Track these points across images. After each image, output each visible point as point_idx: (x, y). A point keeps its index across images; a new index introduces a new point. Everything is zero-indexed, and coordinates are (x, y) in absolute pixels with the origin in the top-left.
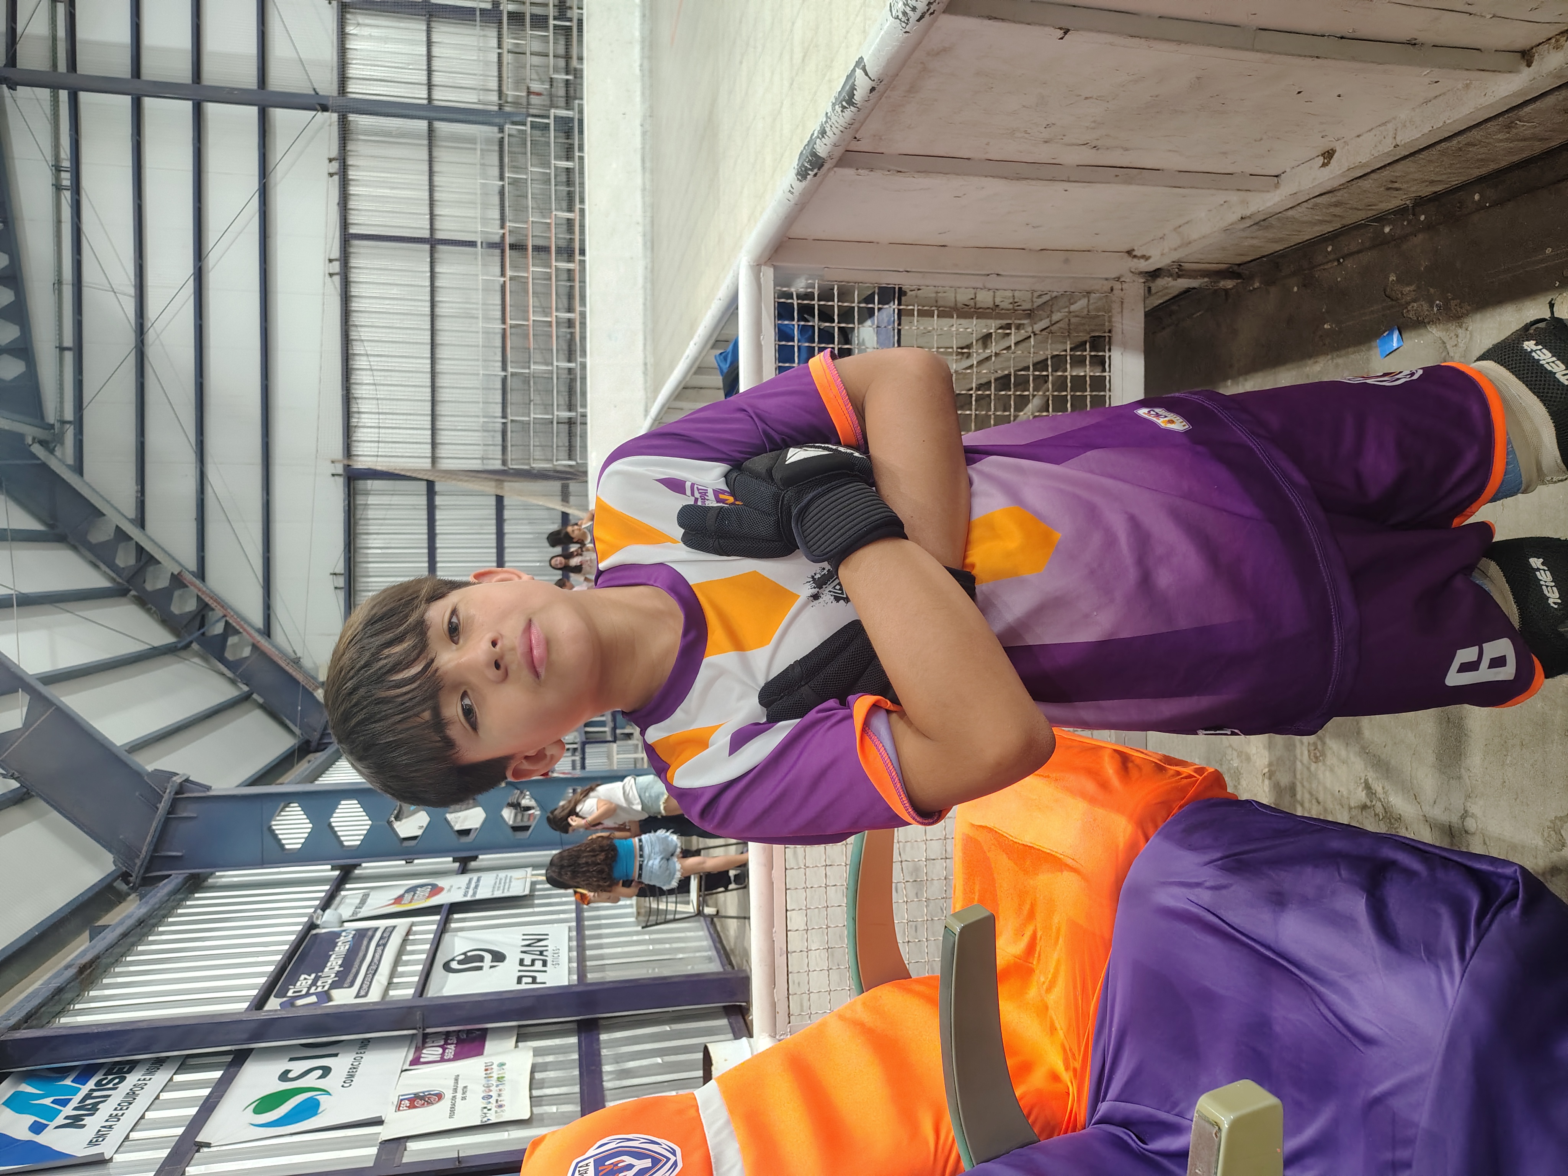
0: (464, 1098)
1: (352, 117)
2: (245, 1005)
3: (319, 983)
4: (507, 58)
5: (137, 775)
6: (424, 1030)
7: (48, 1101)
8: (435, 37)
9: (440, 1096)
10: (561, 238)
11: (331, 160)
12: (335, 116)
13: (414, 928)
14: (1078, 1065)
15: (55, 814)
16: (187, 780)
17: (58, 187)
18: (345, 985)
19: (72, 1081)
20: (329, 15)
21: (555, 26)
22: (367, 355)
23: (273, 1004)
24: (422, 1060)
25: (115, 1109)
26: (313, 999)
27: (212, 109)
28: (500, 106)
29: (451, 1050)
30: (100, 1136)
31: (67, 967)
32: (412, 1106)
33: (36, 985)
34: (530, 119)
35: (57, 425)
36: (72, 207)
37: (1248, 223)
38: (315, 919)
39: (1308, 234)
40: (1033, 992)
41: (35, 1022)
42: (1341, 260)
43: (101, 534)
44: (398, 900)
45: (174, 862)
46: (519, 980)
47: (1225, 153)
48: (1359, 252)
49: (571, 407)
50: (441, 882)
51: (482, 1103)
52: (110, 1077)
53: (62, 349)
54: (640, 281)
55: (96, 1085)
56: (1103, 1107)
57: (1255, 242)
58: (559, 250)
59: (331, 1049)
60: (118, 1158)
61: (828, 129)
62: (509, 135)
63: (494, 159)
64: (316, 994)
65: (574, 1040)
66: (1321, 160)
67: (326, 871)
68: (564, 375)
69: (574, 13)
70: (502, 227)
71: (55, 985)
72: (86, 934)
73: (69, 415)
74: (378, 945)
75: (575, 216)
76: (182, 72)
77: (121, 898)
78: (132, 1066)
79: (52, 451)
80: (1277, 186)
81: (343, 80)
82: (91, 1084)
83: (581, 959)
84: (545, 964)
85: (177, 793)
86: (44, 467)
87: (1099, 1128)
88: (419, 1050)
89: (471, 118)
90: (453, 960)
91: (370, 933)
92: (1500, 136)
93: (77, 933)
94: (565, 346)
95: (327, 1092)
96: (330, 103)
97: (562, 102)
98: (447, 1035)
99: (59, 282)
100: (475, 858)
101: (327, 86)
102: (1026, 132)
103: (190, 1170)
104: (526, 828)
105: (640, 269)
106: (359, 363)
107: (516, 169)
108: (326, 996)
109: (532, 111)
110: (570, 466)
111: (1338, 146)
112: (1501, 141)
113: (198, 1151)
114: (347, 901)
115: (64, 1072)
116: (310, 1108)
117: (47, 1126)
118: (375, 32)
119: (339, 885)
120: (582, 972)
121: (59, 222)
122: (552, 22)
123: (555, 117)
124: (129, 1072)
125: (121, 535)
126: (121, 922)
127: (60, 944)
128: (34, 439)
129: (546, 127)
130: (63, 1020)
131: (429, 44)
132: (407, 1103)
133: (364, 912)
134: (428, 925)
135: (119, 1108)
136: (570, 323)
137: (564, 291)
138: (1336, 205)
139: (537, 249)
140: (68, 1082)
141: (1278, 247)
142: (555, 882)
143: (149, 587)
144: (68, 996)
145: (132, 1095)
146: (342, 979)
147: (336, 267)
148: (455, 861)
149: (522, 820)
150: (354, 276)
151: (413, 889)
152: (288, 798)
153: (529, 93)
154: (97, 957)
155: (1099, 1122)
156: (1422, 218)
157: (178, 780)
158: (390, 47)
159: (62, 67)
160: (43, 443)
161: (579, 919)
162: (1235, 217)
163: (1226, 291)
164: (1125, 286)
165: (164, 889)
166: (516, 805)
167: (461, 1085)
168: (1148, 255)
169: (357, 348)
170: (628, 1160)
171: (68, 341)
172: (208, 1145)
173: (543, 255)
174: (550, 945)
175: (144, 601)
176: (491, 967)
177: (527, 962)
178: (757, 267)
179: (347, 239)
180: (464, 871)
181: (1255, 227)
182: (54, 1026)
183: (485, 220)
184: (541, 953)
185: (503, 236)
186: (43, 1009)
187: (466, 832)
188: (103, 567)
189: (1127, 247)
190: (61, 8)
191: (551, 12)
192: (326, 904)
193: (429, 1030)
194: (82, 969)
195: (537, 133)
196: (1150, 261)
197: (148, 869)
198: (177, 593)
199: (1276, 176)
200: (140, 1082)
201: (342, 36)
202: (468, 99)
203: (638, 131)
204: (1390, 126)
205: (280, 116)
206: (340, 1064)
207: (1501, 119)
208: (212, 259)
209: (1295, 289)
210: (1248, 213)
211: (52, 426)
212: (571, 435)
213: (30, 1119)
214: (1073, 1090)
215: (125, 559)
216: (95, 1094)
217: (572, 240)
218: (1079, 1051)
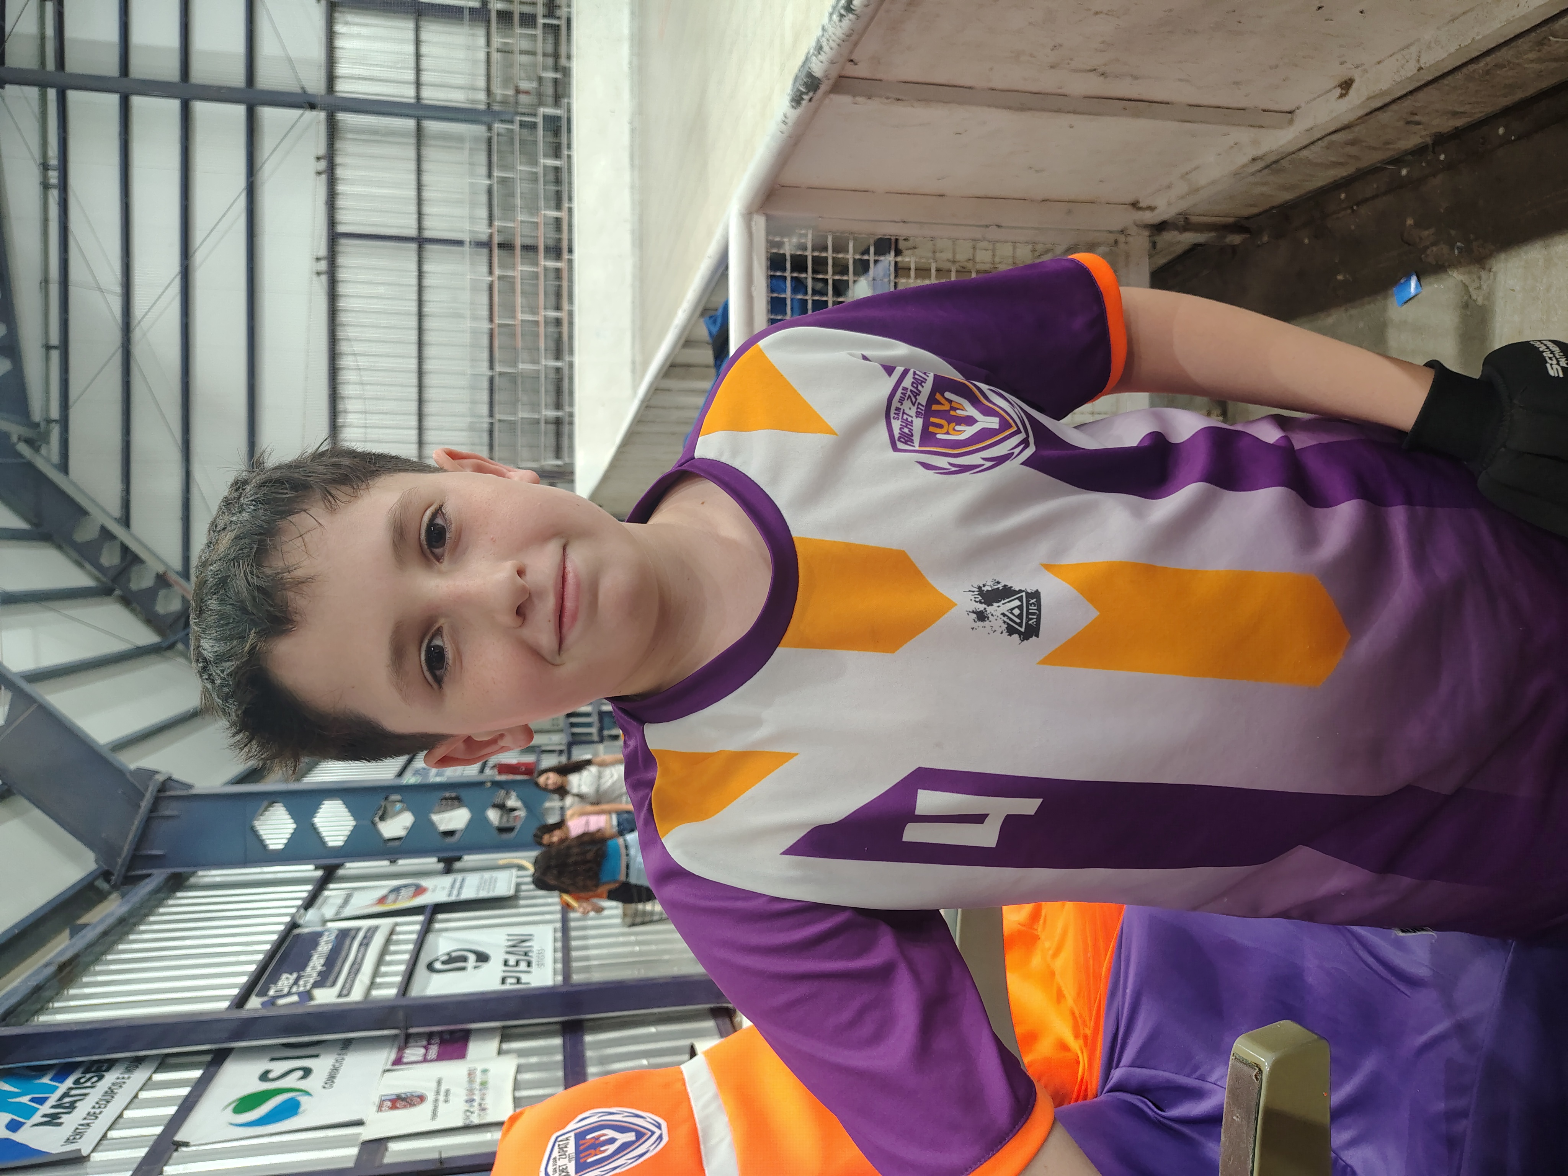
0: (446, 1101)
1: (341, 116)
2: (225, 1004)
3: (301, 983)
4: (496, 57)
5: (119, 773)
6: (407, 1029)
7: (25, 1099)
8: (424, 36)
9: (422, 1098)
10: (550, 238)
11: (318, 159)
12: (322, 115)
13: (398, 929)
14: (1089, 1032)
15: (37, 813)
16: (170, 779)
17: (46, 186)
18: (328, 984)
19: (51, 1080)
20: (317, 15)
21: (544, 24)
22: (355, 355)
23: (254, 1003)
24: (405, 1060)
25: (94, 1107)
26: (295, 998)
27: (200, 108)
28: (489, 105)
29: (434, 1051)
30: (78, 1134)
31: (46, 965)
32: (394, 1107)
33: (15, 983)
34: (518, 118)
35: (43, 425)
36: (59, 205)
37: (1260, 165)
38: (297, 919)
39: (1322, 179)
40: (1036, 961)
41: (13, 1021)
42: (1355, 208)
43: (86, 533)
44: (382, 900)
45: (156, 861)
46: (503, 981)
47: (1237, 83)
48: (1375, 197)
49: (558, 406)
50: (425, 883)
51: (465, 1107)
52: (88, 1076)
53: (48, 348)
54: (629, 279)
55: (75, 1083)
56: (1117, 1074)
57: (1264, 189)
58: (547, 249)
59: (313, 1049)
60: (96, 1157)
61: (824, 44)
62: (498, 135)
63: (482, 158)
64: (299, 994)
65: (558, 1041)
66: (1338, 91)
67: (308, 870)
68: (552, 375)
69: (563, 12)
70: (490, 224)
71: (33, 983)
72: (67, 933)
73: (55, 413)
74: (361, 944)
75: (563, 214)
76: (170, 71)
77: (102, 896)
78: (111, 1064)
79: (37, 450)
80: (1291, 122)
81: (331, 78)
82: (69, 1082)
83: (567, 960)
84: (529, 964)
85: (159, 791)
86: (30, 466)
87: (1111, 1096)
88: (401, 1050)
89: (460, 116)
90: (437, 960)
91: (353, 933)
92: (1532, 56)
93: (57, 931)
94: (552, 345)
95: (307, 1093)
96: (318, 101)
97: (550, 100)
98: (430, 1036)
99: (45, 281)
100: (459, 859)
101: (315, 84)
102: (1031, 55)
103: (168, 1170)
104: (510, 830)
105: (628, 266)
106: (345, 362)
107: (503, 167)
108: (307, 995)
109: (520, 110)
110: (558, 466)
111: (1356, 75)
112: (1532, 61)
113: (176, 1150)
114: (331, 901)
115: (42, 1071)
116: (290, 1109)
117: (23, 1124)
118: (364, 31)
119: (322, 885)
120: (567, 972)
121: (45, 220)
122: (541, 21)
123: (544, 116)
124: (107, 1070)
125: (106, 534)
126: (102, 921)
127: (41, 942)
128: (20, 439)
129: (534, 126)
130: (43, 1019)
131: (418, 42)
132: (389, 1104)
133: (348, 912)
134: (411, 926)
135: (97, 1106)
136: (558, 322)
137: (552, 290)
138: (1353, 143)
139: (526, 248)
140: (46, 1080)
141: (1288, 196)
142: (541, 883)
143: (134, 586)
144: (47, 994)
145: (110, 1094)
146: (325, 979)
147: (323, 265)
148: (439, 861)
149: (508, 821)
150: (342, 275)
151: (396, 890)
152: (272, 798)
153: (518, 91)
154: (76, 957)
155: (1111, 1090)
156: (1442, 157)
157: (160, 778)
158: (377, 45)
159: (51, 65)
160: (29, 442)
161: (565, 921)
162: (1244, 159)
163: (1234, 249)
164: (1130, 239)
165: (145, 888)
166: (501, 807)
167: (443, 1088)
168: (1153, 204)
169: (344, 347)
170: (610, 1133)
171: (55, 340)
172: (186, 1144)
173: (531, 254)
174: (535, 946)
175: (127, 601)
176: (475, 967)
177: (512, 962)
178: (748, 216)
179: (334, 237)
180: (448, 871)
181: (1266, 171)
182: (34, 1023)
183: (473, 219)
184: (526, 954)
185: (491, 236)
186: (22, 1007)
187: (450, 833)
188: (88, 566)
189: (1130, 198)
190: (50, 7)
191: (540, 10)
192: (309, 903)
193: (412, 1030)
194: (62, 967)
195: (525, 131)
196: (1157, 212)
197: (130, 868)
198: (162, 593)
199: (1290, 112)
200: (118, 1081)
201: (331, 35)
202: (457, 98)
203: (626, 128)
204: (1413, 49)
205: (268, 114)
206: (321, 1065)
207: (1533, 34)
208: (199, 258)
209: (1306, 241)
210: (1260, 153)
211: (37, 425)
212: (558, 435)
213: (6, 1117)
214: (1084, 1059)
215: (110, 558)
216: (73, 1092)
217: (559, 240)
218: (1091, 1017)
